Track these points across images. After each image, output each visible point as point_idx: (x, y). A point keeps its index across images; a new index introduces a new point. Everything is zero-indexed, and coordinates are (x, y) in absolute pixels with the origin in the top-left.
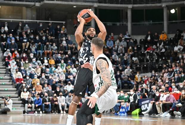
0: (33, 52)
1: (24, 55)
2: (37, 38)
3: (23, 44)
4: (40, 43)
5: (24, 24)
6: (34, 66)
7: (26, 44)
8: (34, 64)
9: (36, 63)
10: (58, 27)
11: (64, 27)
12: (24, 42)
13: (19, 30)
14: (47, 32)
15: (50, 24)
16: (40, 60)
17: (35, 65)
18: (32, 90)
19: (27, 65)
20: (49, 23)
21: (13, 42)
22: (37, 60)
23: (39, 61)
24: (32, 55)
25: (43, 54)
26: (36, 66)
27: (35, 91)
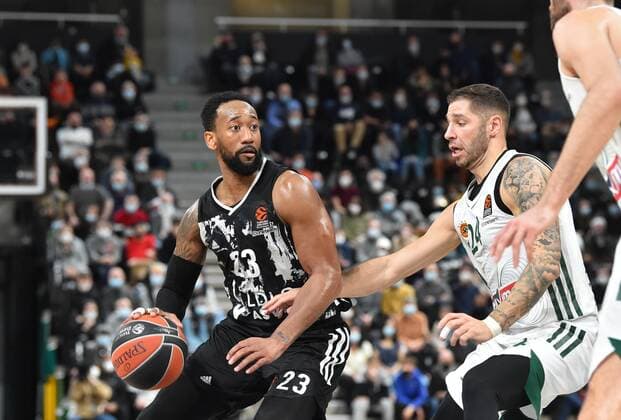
0: (383, 165)
1: (346, 180)
2: (400, 98)
3: (340, 129)
4: (413, 124)
5: (335, 39)
6: (388, 227)
7: (349, 127)
8: (388, 216)
9: (399, 216)
10: (497, 49)
11: (518, 47)
12: (344, 121)
13: (319, 69)
14: (445, 71)
15: (456, 38)
16: (416, 199)
17: (393, 221)
18: (383, 337)
19: (359, 223)
20: (450, 31)
21: (295, 121)
22: (400, 199)
23: (410, 206)
24: (376, 180)
25: (429, 170)
26: (396, 227)
27: (395, 339)
